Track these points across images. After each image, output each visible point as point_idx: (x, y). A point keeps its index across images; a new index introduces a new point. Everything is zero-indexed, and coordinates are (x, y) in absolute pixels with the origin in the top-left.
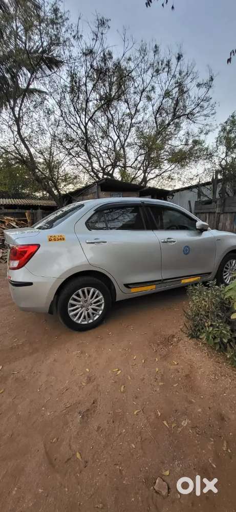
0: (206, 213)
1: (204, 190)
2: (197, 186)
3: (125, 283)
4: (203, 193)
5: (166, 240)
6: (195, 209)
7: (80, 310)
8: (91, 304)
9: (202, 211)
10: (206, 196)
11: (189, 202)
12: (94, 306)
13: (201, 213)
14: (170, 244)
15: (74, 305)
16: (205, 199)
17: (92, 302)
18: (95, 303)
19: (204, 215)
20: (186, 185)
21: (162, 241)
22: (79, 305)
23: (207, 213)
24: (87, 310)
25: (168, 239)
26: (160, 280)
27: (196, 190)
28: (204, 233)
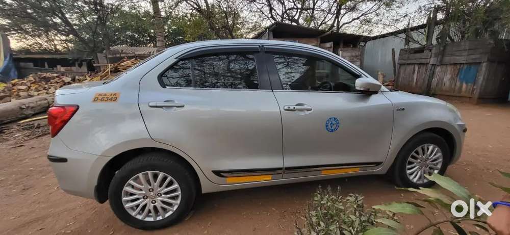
0: (414, 64)
1: (415, 35)
2: (404, 31)
3: (213, 170)
4: (413, 39)
5: (292, 108)
6: (399, 59)
7: (142, 202)
8: (159, 195)
9: (409, 62)
10: (417, 42)
11: (393, 50)
12: (165, 198)
13: (408, 64)
14: (302, 114)
15: (132, 194)
16: (416, 46)
17: (162, 192)
18: (166, 193)
19: (411, 67)
20: (391, 30)
21: (286, 108)
22: (140, 194)
23: (417, 64)
24: (154, 202)
25: (298, 105)
26: (281, 169)
27: (404, 35)
28: (374, 97)
